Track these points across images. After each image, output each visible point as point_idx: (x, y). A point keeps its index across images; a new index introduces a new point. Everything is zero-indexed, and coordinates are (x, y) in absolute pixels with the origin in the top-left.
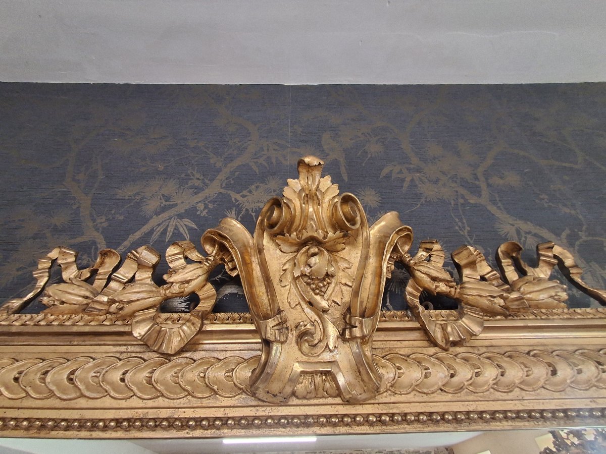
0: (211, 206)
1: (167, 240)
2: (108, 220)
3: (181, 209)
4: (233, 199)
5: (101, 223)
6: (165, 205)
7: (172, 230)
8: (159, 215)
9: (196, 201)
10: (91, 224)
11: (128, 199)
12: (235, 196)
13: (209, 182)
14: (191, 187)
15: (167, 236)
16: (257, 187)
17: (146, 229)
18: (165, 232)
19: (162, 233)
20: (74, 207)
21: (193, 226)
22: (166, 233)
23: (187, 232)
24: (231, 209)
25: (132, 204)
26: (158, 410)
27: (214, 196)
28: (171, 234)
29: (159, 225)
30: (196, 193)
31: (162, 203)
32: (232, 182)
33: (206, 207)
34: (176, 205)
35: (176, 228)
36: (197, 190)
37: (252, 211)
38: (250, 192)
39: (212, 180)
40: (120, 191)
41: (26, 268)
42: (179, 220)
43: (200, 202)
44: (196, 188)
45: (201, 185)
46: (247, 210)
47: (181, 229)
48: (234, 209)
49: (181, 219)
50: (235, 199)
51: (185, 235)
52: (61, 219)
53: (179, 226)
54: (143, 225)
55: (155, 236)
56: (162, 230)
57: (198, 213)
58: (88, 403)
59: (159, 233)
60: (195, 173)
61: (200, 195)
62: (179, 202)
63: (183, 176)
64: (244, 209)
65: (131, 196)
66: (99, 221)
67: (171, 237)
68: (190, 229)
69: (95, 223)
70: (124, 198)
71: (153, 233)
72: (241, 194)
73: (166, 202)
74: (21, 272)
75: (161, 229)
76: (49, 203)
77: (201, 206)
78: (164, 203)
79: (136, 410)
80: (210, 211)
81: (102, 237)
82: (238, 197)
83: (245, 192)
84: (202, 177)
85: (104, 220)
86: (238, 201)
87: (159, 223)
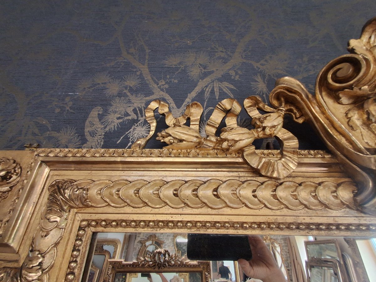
0: (239, 72)
1: (217, 98)
2: (166, 83)
3: (219, 74)
4: (255, 67)
5: (163, 85)
6: (205, 72)
7: (218, 90)
8: (204, 79)
9: (227, 69)
10: (156, 86)
11: (175, 68)
12: (256, 65)
13: (231, 54)
14: (220, 58)
15: (216, 95)
16: (271, 57)
17: (198, 89)
18: (212, 92)
19: (211, 92)
20: (138, 73)
21: (233, 87)
22: (214, 93)
23: (229, 92)
24: (256, 75)
25: (180, 71)
26: (284, 217)
27: (239, 64)
28: (218, 93)
29: (206, 87)
30: (225, 63)
31: (201, 70)
32: (249, 54)
33: (237, 74)
34: (213, 72)
35: (220, 89)
36: (225, 61)
37: (274, 76)
38: (266, 61)
39: (233, 52)
40: (166, 62)
41: (123, 118)
42: (220, 83)
43: (230, 69)
44: (223, 58)
45: (226, 56)
46: (269, 75)
47: (224, 90)
48: (259, 74)
49: (221, 82)
50: (257, 67)
51: (229, 94)
52: (132, 82)
53: (222, 88)
54: (195, 87)
55: (207, 95)
56: (210, 90)
57: (233, 78)
58: (232, 211)
59: (209, 93)
60: (217, 47)
61: (228, 64)
62: (214, 69)
63: (209, 49)
64: (267, 75)
65: (176, 65)
66: (160, 84)
67: (219, 96)
68: (231, 90)
69: (159, 85)
70: (171, 66)
71: (204, 92)
72: (260, 63)
73: (204, 69)
74: (121, 121)
75: (208, 90)
76: (119, 71)
77: (232, 73)
78: (203, 70)
79: (268, 217)
80: (240, 76)
81: (168, 96)
82: (258, 65)
83: (262, 62)
84: (224, 50)
85: (164, 83)
86: (259, 68)
87: (205, 85)
